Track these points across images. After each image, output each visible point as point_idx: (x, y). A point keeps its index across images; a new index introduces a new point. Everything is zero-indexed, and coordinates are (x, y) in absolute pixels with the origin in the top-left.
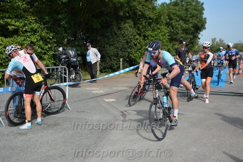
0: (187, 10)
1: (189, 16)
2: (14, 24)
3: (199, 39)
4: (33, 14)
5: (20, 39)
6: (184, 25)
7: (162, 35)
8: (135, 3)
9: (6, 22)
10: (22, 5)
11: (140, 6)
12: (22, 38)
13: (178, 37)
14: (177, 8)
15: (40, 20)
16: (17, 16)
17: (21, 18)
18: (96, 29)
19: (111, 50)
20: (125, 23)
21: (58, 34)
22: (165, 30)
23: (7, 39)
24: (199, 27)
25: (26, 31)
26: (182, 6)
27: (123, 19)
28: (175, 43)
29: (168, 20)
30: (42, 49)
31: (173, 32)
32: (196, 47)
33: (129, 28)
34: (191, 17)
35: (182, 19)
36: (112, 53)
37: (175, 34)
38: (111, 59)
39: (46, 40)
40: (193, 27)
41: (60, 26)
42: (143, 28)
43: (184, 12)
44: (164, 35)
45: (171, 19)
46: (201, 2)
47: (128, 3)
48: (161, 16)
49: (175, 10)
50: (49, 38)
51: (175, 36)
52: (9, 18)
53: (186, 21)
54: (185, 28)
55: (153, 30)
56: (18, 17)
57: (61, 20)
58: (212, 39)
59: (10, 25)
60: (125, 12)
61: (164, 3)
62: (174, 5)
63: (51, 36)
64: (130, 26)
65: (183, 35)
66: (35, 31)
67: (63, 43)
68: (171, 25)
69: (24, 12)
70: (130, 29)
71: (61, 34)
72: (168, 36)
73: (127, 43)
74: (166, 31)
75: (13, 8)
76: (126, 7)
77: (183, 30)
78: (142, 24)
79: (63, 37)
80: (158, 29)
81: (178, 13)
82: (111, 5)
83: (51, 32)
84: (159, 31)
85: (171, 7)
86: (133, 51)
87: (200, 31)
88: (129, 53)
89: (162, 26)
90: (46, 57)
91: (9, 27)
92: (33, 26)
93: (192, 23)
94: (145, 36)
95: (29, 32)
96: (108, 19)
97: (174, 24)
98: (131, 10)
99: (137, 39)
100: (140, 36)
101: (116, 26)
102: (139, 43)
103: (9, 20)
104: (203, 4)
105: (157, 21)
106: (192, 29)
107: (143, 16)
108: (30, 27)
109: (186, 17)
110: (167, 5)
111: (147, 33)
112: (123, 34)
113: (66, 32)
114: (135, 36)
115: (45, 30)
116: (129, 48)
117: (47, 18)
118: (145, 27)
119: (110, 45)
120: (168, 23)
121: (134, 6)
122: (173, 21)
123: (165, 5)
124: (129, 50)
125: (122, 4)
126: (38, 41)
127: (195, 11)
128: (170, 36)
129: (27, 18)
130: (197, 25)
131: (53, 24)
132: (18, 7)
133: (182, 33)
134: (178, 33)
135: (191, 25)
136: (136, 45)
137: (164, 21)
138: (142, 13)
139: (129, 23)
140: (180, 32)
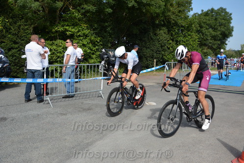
0: (216, 19)
1: (218, 24)
2: (72, 30)
3: (226, 45)
4: (86, 23)
5: (75, 42)
6: (213, 33)
7: (192, 41)
8: (169, 14)
9: (65, 29)
10: (77, 15)
11: (174, 16)
12: (77, 41)
13: (207, 42)
14: (207, 18)
15: (91, 27)
17: (77, 25)
18: (136, 34)
19: (148, 52)
20: (160, 30)
21: (104, 38)
22: (195, 36)
24: (227, 34)
25: (79, 36)
26: (213, 16)
27: (159, 26)
28: (204, 48)
29: (199, 28)
30: (91, 50)
31: (203, 39)
34: (220, 26)
35: (211, 27)
36: (148, 55)
37: (205, 40)
38: (147, 59)
39: (94, 43)
40: (221, 34)
41: (106, 32)
42: (175, 34)
43: (214, 21)
44: (195, 41)
45: (201, 27)
46: (230, 13)
47: (163, 13)
48: (192, 24)
49: (206, 19)
50: (97, 41)
51: (205, 42)
52: (68, 26)
53: (215, 29)
54: (213, 35)
55: (184, 36)
56: (74, 25)
57: (107, 27)
58: (241, 45)
59: (68, 31)
60: (161, 21)
62: (205, 16)
63: (98, 39)
64: (164, 33)
65: (211, 41)
66: (86, 36)
67: (108, 46)
68: (201, 32)
69: (79, 21)
70: (165, 35)
71: (106, 38)
72: (198, 41)
73: (162, 46)
74: (196, 37)
75: (71, 18)
76: (162, 16)
77: (212, 37)
78: (175, 31)
79: (109, 41)
80: (189, 35)
81: (208, 22)
82: (149, 15)
83: (99, 36)
84: (190, 37)
85: (202, 17)
86: (167, 53)
87: (227, 38)
88: (163, 55)
89: (193, 33)
90: (94, 56)
91: (68, 33)
92: (85, 32)
93: (220, 31)
94: (177, 41)
95: (82, 36)
96: (146, 26)
97: (204, 31)
98: (165, 19)
99: (170, 44)
100: (173, 40)
101: (153, 32)
102: (172, 47)
103: (67, 27)
104: (231, 14)
105: (189, 28)
106: (220, 36)
107: (176, 24)
108: (83, 32)
109: (215, 26)
110: (199, 15)
111: (179, 39)
112: (158, 39)
113: (110, 36)
114: (168, 41)
115: (94, 35)
116: (163, 51)
117: (96, 25)
118: (178, 33)
119: (147, 48)
120: (199, 30)
121: (169, 16)
122: (203, 29)
123: (197, 15)
124: (163, 53)
125: (158, 15)
126: (88, 43)
127: (223, 21)
128: (200, 41)
129: (81, 26)
130: (224, 32)
131: (101, 30)
132: (75, 17)
133: (211, 39)
134: (207, 39)
135: (219, 32)
136: (169, 48)
137: (195, 29)
138: (175, 21)
139: (163, 30)
140: (209, 38)
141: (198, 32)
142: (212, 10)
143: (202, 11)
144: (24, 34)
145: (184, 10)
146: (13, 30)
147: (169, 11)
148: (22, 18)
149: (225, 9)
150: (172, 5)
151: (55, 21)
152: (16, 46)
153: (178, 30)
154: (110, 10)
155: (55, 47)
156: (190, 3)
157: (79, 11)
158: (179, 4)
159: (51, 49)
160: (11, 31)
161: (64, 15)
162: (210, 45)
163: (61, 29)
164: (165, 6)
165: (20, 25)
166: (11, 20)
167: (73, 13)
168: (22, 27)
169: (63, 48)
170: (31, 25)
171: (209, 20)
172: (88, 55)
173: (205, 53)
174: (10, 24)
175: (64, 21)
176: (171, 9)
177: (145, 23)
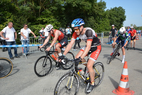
0: (118, 12)
1: (119, 15)
2: (46, 19)
3: (123, 24)
4: (53, 15)
6: (116, 19)
7: (106, 23)
8: (94, 10)
10: (49, 12)
11: (97, 11)
13: (114, 23)
14: (114, 11)
15: (55, 17)
17: (49, 17)
21: (62, 23)
22: (108, 20)
23: (43, 25)
24: (123, 19)
25: (50, 22)
26: (116, 11)
27: (90, 16)
29: (110, 17)
39: (57, 25)
40: (120, 19)
41: (63, 20)
42: (98, 20)
43: (117, 13)
44: (108, 23)
47: (91, 9)
48: (106, 15)
50: (58, 24)
52: (44, 17)
53: (117, 17)
55: (102, 21)
56: (47, 17)
57: (63, 17)
59: (44, 20)
60: (90, 13)
63: (59, 23)
65: (116, 23)
68: (111, 19)
70: (93, 20)
75: (46, 14)
76: (91, 11)
77: (116, 21)
78: (97, 18)
79: (65, 24)
80: (105, 20)
81: (114, 14)
82: (84, 10)
83: (59, 22)
85: (111, 11)
87: (123, 21)
94: (99, 23)
96: (83, 16)
97: (112, 18)
98: (93, 12)
100: (97, 23)
101: (87, 19)
103: (44, 18)
104: (124, 10)
105: (104, 17)
106: (120, 20)
107: (98, 15)
108: (51, 20)
109: (117, 15)
110: (109, 10)
111: (100, 22)
112: (89, 22)
113: (65, 22)
114: (95, 23)
115: (57, 21)
117: (58, 16)
121: (94, 11)
125: (89, 10)
126: (54, 25)
127: (121, 13)
128: (111, 23)
131: (60, 19)
132: (48, 13)
135: (119, 18)
136: (95, 27)
137: (107, 17)
139: (92, 18)
141: (110, 18)
142: (116, 8)
143: (111, 8)
144: (23, 23)
145: (102, 8)
146: (18, 21)
147: (95, 8)
148: (22, 15)
149: (122, 8)
150: (96, 6)
151: (39, 16)
152: (20, 28)
153: (99, 17)
154: (64, 9)
155: (38, 28)
156: (105, 5)
157: (50, 10)
158: (99, 5)
160: (17, 21)
163: (41, 19)
164: (92, 6)
165: (21, 18)
166: (17, 16)
167: (47, 11)
168: (22, 19)
170: (26, 18)
174: (16, 18)
175: (42, 15)
176: (95, 7)
177: (82, 14)
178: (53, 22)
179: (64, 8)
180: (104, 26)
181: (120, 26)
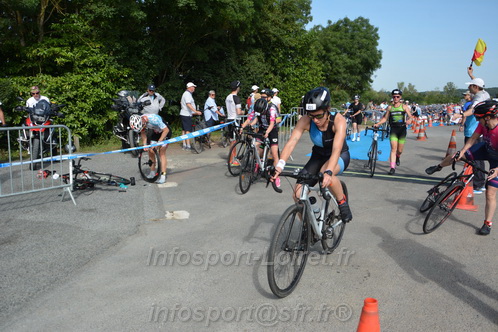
0: (352, 37)
1: (356, 46)
2: (65, 55)
4: (98, 40)
5: (74, 78)
6: (348, 60)
7: (312, 74)
8: (265, 24)
9: (53, 52)
10: (80, 24)
11: (275, 29)
12: (80, 77)
13: (340, 77)
14: (338, 34)
15: (108, 49)
16: (74, 42)
17: (82, 44)
18: (203, 62)
20: (250, 54)
21: (137, 70)
22: (317, 66)
23: (55, 79)
24: (371, 63)
25: (85, 66)
27: (248, 47)
28: (334, 86)
29: (324, 52)
30: (112, 93)
31: (332, 71)
32: (367, 93)
33: (256, 61)
34: (359, 49)
35: (345, 51)
37: (335, 74)
39: (117, 80)
40: (361, 63)
41: (140, 58)
42: (280, 62)
43: (349, 40)
44: (316, 74)
45: (328, 50)
46: (375, 27)
47: (253, 22)
48: (309, 45)
49: (335, 36)
50: (122, 76)
51: (335, 77)
52: (59, 46)
53: (351, 55)
54: (349, 64)
55: (296, 66)
56: (72, 46)
57: (142, 48)
59: (57, 55)
60: (250, 37)
61: (318, 26)
62: (334, 31)
63: (125, 72)
64: (259, 60)
65: (346, 76)
68: (329, 60)
69: (87, 36)
70: (259, 64)
71: (142, 70)
72: (322, 76)
74: (319, 68)
75: (69, 30)
76: (251, 29)
77: (347, 68)
78: (278, 55)
79: (147, 75)
80: (305, 64)
81: (339, 42)
83: (126, 66)
84: (307, 68)
87: (373, 69)
89: (312, 61)
91: (58, 60)
92: (95, 58)
93: (360, 57)
94: (283, 75)
95: (90, 67)
97: (333, 58)
98: (260, 34)
99: (271, 79)
100: (275, 74)
101: (236, 58)
103: (57, 49)
104: (377, 29)
105: (303, 51)
106: (360, 66)
107: (279, 43)
108: (91, 58)
109: (351, 48)
110: (323, 29)
111: (290, 70)
112: (246, 72)
113: (151, 67)
114: (267, 74)
115: (116, 64)
117: (117, 44)
118: (284, 61)
120: (324, 57)
121: (265, 28)
122: (332, 54)
123: (320, 29)
125: (243, 26)
126: (103, 80)
128: (326, 75)
129: (87, 46)
130: (367, 60)
131: (130, 54)
132: (76, 30)
133: (345, 72)
134: (339, 72)
135: (358, 61)
137: (315, 53)
138: (278, 39)
139: (257, 54)
140: (341, 70)
141: (323, 58)
142: (346, 20)
143: (330, 22)
145: (293, 20)
147: (267, 19)
149: (367, 21)
150: (271, 9)
151: (38, 38)
153: (284, 54)
156: (308, 8)
157: (84, 16)
158: (284, 8)
159: (23, 93)
161: (54, 25)
162: (344, 81)
163: (43, 52)
164: (257, 7)
167: (74, 22)
169: (50, 91)
171: (341, 38)
172: (105, 103)
173: (335, 96)
175: (54, 36)
176: (270, 15)
177: (220, 40)
178: (97, 66)
179: (142, 9)
180: (302, 86)
181: (361, 88)
